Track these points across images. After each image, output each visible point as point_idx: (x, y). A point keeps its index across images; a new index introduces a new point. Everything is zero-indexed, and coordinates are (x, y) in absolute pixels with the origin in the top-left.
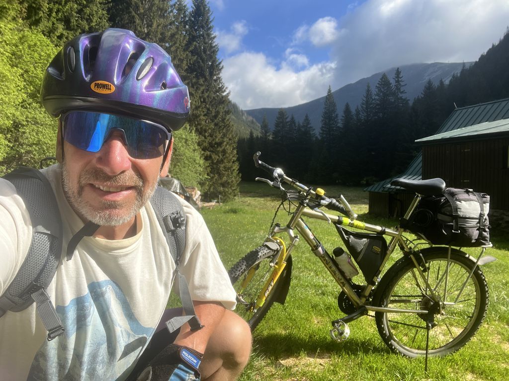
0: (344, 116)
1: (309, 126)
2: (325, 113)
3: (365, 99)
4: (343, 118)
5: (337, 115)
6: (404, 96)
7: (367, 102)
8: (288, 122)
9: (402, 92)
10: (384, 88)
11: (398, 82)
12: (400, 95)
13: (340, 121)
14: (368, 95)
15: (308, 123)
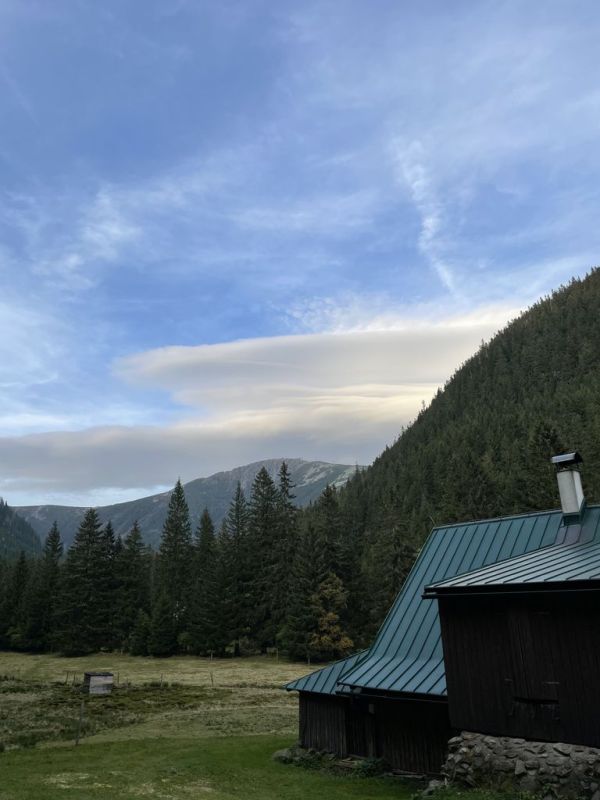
0: (201, 527)
1: (138, 542)
2: (170, 521)
3: (235, 503)
4: (199, 531)
5: (189, 525)
6: (294, 503)
7: (238, 508)
8: (102, 532)
9: (291, 497)
10: (263, 487)
11: (284, 479)
12: (289, 501)
13: (193, 535)
14: (238, 496)
15: (137, 537)
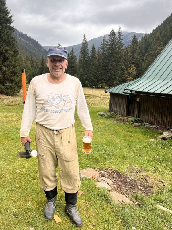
0: (92, 50)
1: (73, 54)
3: (103, 42)
4: (91, 51)
5: (88, 49)
6: (122, 41)
9: (121, 39)
11: (119, 33)
13: (90, 53)
14: (104, 40)
15: (73, 53)
